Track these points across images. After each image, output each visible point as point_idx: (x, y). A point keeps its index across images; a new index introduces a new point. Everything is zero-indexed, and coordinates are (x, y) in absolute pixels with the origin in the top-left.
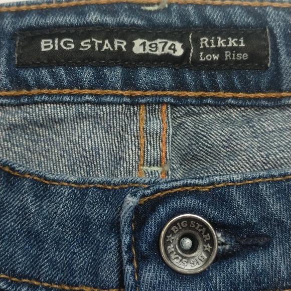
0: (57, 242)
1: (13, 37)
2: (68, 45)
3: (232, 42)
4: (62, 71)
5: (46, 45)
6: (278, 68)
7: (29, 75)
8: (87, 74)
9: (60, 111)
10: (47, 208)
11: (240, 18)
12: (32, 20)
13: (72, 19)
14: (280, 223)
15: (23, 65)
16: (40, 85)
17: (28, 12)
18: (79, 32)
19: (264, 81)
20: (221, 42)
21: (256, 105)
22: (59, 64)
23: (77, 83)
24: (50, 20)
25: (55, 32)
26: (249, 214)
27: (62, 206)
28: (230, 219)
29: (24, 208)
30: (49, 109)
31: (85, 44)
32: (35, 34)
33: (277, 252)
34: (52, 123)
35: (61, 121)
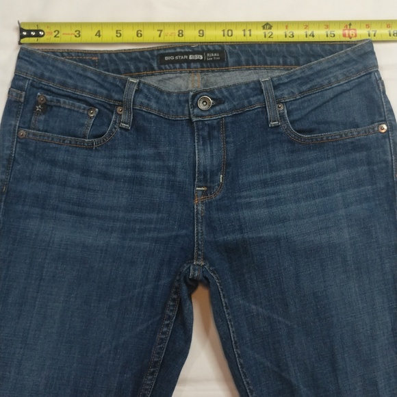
0: (174, 106)
1: (157, 56)
2: (172, 58)
3: (215, 55)
4: (171, 65)
5: (167, 58)
6: (228, 61)
7: (163, 66)
8: (178, 66)
9: (171, 76)
10: (170, 99)
11: (217, 48)
12: (162, 52)
13: (173, 51)
14: (227, 97)
15: (161, 64)
16: (166, 69)
17: (161, 49)
18: (175, 54)
19: (224, 65)
20: (212, 55)
21: (222, 71)
22: (170, 63)
23: (175, 68)
24: (167, 52)
25: (169, 55)
26: (219, 96)
27: (174, 98)
28: (215, 97)
29: (165, 100)
30: (169, 75)
31: (177, 58)
32: (163, 55)
33: (226, 104)
34: (169, 79)
35: (172, 78)
